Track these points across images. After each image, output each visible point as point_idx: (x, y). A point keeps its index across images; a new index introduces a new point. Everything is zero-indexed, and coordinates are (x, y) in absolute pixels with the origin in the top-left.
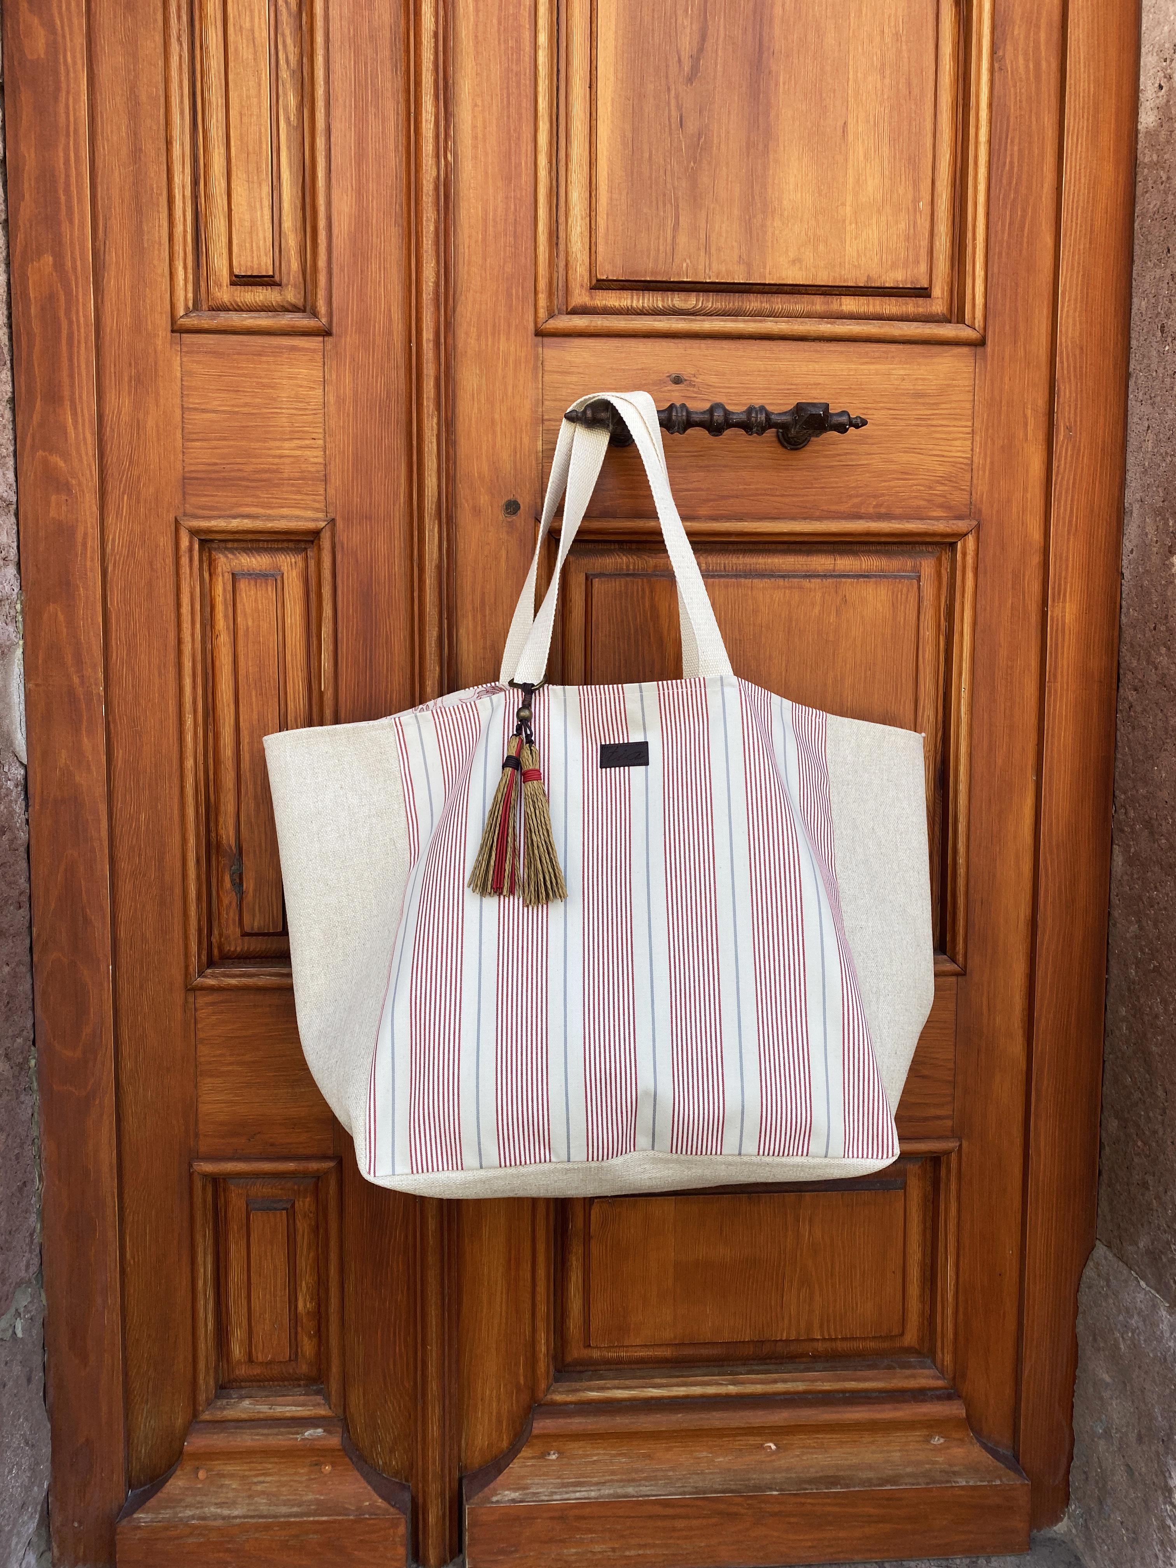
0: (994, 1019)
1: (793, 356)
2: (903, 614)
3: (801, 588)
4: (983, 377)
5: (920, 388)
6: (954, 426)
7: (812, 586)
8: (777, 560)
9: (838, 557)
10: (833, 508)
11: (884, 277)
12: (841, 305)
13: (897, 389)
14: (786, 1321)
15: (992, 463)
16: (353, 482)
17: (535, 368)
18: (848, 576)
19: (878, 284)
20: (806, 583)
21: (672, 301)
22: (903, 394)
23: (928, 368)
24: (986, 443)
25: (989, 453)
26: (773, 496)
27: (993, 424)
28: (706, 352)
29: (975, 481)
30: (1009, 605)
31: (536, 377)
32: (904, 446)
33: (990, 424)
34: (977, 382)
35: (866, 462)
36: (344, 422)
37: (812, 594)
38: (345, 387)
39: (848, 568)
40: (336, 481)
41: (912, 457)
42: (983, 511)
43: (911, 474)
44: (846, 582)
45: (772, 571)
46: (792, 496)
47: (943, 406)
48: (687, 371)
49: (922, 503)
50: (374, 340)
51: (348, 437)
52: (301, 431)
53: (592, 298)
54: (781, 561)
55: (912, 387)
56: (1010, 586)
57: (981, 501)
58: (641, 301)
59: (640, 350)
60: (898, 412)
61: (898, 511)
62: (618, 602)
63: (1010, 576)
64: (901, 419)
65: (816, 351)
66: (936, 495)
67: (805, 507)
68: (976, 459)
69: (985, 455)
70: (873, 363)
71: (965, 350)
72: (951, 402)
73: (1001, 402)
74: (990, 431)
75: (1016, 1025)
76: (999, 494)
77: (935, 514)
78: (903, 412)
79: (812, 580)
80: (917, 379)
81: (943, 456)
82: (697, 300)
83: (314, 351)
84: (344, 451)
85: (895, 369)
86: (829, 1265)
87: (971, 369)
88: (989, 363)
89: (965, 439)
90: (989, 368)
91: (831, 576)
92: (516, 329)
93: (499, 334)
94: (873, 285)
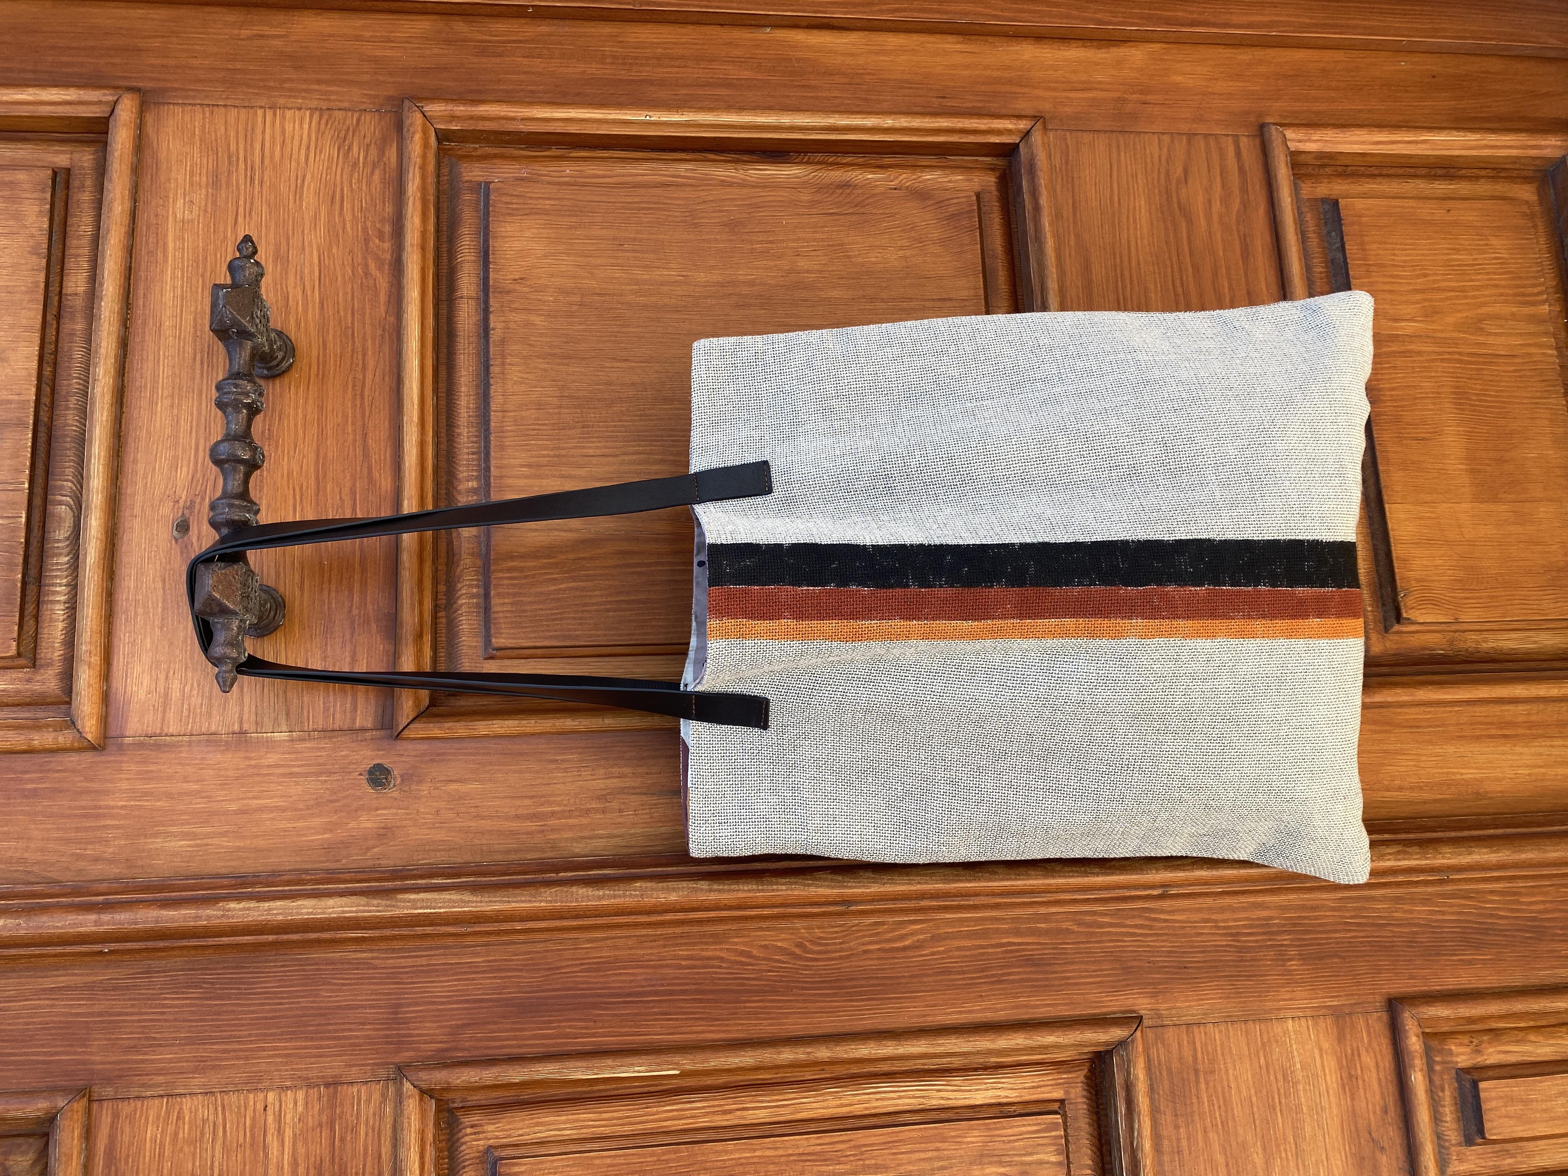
0: (1099, 83)
1: (151, 357)
2: (541, 201)
3: (503, 341)
4: (192, 93)
5: (204, 179)
6: (264, 132)
7: (500, 325)
8: (463, 379)
9: (459, 294)
10: (383, 298)
11: (33, 231)
12: (76, 294)
13: (205, 211)
14: (1533, 350)
15: (319, 82)
16: (339, 1038)
17: (158, 747)
18: (486, 279)
19: (44, 240)
20: (495, 335)
21: (59, 541)
22: (214, 203)
23: (174, 168)
24: (290, 90)
25: (304, 86)
26: (364, 383)
27: (262, 80)
28: (140, 485)
29: (346, 105)
30: (525, 61)
31: (172, 745)
32: (291, 201)
33: (261, 84)
34: (198, 102)
35: (315, 253)
36: (239, 1058)
37: (512, 325)
38: (179, 1060)
39: (474, 280)
40: (334, 1066)
41: (309, 187)
42: (391, 93)
43: (334, 192)
44: (495, 280)
45: (478, 386)
46: (364, 355)
47: (233, 147)
48: (168, 513)
49: (376, 177)
50: (100, 1014)
51: (264, 1049)
52: (251, 1131)
53: (49, 665)
54: (464, 373)
55: (203, 190)
56: (498, 60)
57: (376, 96)
58: (58, 589)
59: (132, 585)
60: (241, 210)
61: (389, 209)
62: (528, 608)
63: (484, 60)
64: (252, 203)
65: (144, 323)
66: (365, 158)
67: (382, 336)
68: (314, 104)
69: (306, 91)
70: (165, 244)
71: (149, 118)
72: (227, 137)
73: (228, 69)
74: (272, 84)
75: (1104, 55)
76: (366, 73)
77: (394, 159)
78: (241, 203)
79: (492, 325)
80: (192, 184)
81: (308, 147)
82: (61, 503)
83: (116, 1116)
84: (287, 1056)
85: (174, 213)
86: (1452, 294)
87: (178, 110)
88: (169, 85)
89: (283, 117)
90: (176, 85)
91: (486, 302)
92: (91, 780)
93: (100, 808)
94: (45, 246)
